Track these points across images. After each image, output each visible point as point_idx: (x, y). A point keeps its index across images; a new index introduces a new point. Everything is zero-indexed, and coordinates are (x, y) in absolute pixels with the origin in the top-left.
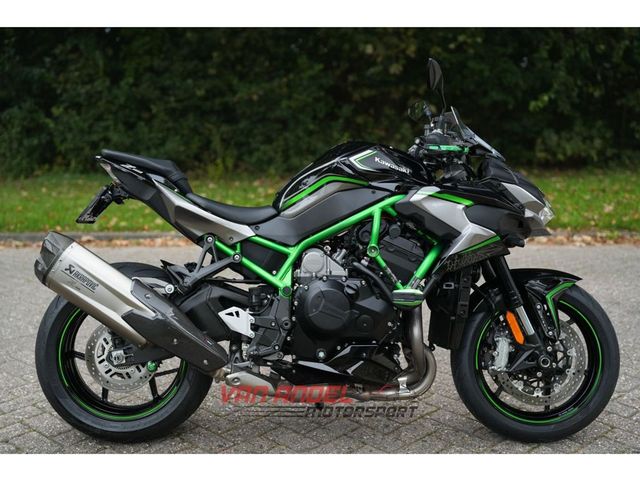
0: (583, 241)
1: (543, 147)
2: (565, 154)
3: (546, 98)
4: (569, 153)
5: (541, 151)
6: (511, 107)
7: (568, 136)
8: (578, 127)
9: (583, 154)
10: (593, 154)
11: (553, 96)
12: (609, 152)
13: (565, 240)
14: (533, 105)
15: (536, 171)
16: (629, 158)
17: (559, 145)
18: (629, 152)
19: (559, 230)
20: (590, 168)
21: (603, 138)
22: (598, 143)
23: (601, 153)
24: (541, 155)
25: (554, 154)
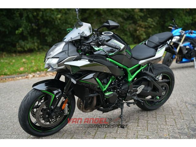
0: (50, 75)
1: (19, 46)
2: (27, 48)
3: (21, 29)
4: (28, 48)
5: (18, 47)
6: (7, 33)
7: (27, 42)
8: (29, 39)
9: (32, 48)
10: (36, 47)
11: (23, 29)
12: (40, 47)
13: (44, 75)
14: (17, 32)
15: (18, 54)
16: (46, 48)
17: (25, 45)
18: (45, 47)
19: (42, 72)
20: (35, 52)
21: (37, 42)
22: (36, 44)
23: (38, 47)
24: (19, 49)
25: (24, 48)
